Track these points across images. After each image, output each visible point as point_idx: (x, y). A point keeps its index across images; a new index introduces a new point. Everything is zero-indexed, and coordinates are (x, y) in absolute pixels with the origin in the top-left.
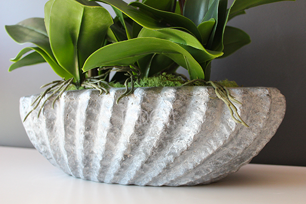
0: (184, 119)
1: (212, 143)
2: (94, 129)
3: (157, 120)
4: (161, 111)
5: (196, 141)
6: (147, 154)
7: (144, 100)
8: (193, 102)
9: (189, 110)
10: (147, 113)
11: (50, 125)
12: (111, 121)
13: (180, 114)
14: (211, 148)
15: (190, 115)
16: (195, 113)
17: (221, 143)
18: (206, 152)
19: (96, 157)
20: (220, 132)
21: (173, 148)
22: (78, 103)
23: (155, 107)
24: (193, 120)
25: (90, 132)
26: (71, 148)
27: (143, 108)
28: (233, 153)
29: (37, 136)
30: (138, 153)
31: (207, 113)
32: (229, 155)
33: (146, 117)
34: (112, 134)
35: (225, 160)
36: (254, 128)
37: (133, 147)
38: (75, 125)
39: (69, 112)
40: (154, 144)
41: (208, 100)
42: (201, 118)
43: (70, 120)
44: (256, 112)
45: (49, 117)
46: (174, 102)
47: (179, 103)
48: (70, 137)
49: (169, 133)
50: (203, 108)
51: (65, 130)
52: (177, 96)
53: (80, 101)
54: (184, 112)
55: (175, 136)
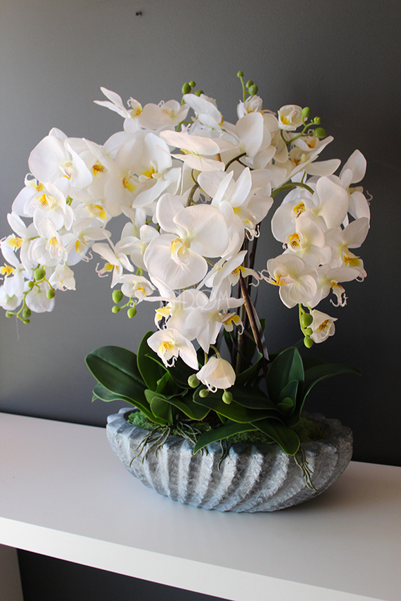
0: (270, 475)
1: (292, 490)
2: (196, 477)
3: (249, 476)
4: (252, 470)
5: (280, 490)
6: (241, 498)
7: (239, 462)
8: (277, 463)
9: (273, 469)
10: (241, 471)
11: (153, 467)
12: (212, 475)
13: (267, 472)
14: (292, 493)
15: (275, 473)
16: (278, 472)
17: (299, 490)
18: (288, 495)
19: (197, 495)
20: (298, 483)
21: (261, 493)
22: (179, 455)
23: (247, 466)
24: (277, 477)
25: (193, 480)
26: (174, 486)
27: (238, 469)
28: (308, 493)
29: (136, 470)
30: (234, 496)
31: (288, 473)
32: (306, 494)
33: (241, 475)
34: (213, 483)
35: (302, 498)
36: (325, 477)
37: (230, 492)
38: (178, 471)
39: (172, 462)
40: (248, 492)
41: (288, 463)
42: (283, 476)
43: (173, 468)
44: (326, 466)
45: (152, 462)
46: (262, 466)
47: (266, 465)
48: (173, 479)
49: (259, 485)
50: (285, 469)
51: (170, 475)
52: (265, 461)
53: (181, 454)
54: (270, 471)
55: (263, 486)
